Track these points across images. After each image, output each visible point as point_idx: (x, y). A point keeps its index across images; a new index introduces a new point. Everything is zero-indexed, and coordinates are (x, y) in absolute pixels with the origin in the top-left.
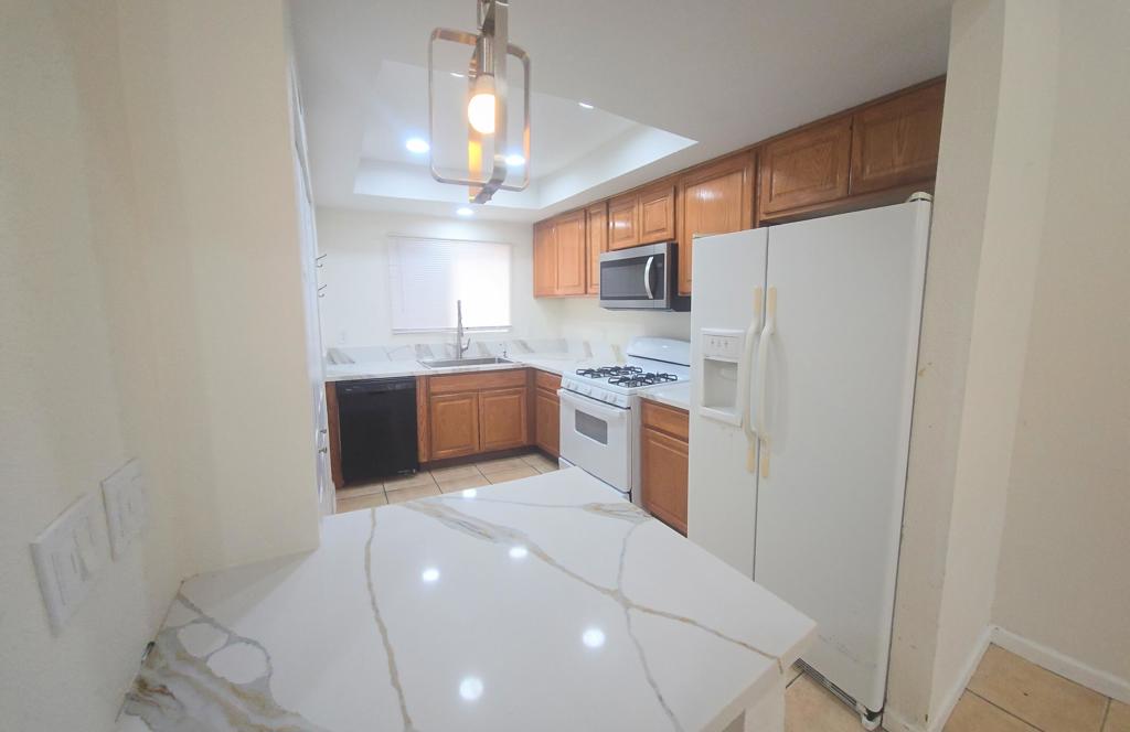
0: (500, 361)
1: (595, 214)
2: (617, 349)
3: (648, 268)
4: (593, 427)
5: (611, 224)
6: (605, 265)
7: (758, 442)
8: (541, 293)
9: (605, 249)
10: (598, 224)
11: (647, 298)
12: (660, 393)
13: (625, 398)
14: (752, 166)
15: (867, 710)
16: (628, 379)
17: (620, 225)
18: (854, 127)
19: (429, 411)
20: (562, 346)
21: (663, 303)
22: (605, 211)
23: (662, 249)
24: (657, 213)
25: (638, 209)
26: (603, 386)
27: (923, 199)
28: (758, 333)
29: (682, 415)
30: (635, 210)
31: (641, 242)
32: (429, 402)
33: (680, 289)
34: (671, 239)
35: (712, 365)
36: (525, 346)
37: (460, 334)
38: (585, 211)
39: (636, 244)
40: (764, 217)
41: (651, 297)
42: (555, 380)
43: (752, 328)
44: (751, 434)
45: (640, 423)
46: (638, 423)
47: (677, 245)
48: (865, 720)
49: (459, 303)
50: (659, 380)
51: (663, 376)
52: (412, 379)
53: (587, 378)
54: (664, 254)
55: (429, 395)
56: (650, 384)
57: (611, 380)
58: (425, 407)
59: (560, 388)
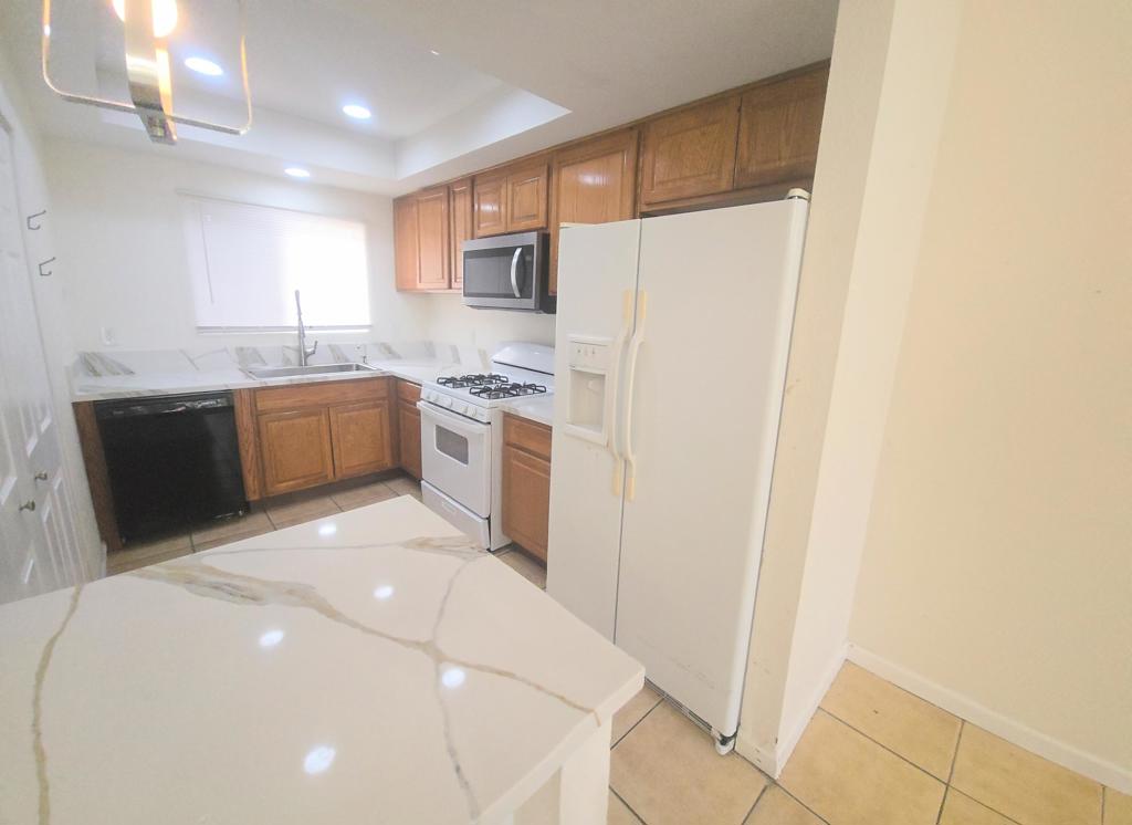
0: (358, 368)
1: (459, 193)
2: (483, 355)
3: (515, 260)
5: (476, 207)
6: (468, 255)
8: (404, 286)
9: (469, 235)
10: (462, 206)
11: (514, 296)
12: (525, 407)
13: (486, 412)
14: (633, 149)
15: (721, 735)
16: (490, 389)
17: (486, 208)
18: (743, 108)
19: (258, 433)
20: (429, 351)
21: (531, 303)
22: (469, 189)
23: (532, 239)
24: (528, 195)
25: (506, 190)
26: (463, 398)
27: (799, 197)
29: (544, 432)
30: (503, 191)
32: (257, 424)
33: (550, 287)
34: (542, 228)
35: (579, 376)
36: (389, 352)
37: (302, 335)
38: (449, 188)
40: (645, 209)
41: (518, 295)
42: (415, 390)
43: (621, 336)
45: (501, 441)
46: (499, 441)
47: (549, 235)
48: (718, 744)
49: (297, 293)
50: (525, 391)
51: (530, 386)
52: (227, 394)
53: (449, 388)
54: (533, 246)
55: (257, 415)
56: (514, 395)
57: (473, 391)
58: (252, 430)
59: (421, 400)
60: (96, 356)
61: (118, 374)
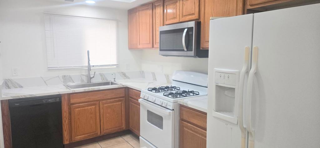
0: (112, 84)
1: (158, 6)
2: (167, 77)
3: (184, 35)
4: (156, 120)
5: (165, 11)
6: (162, 33)
7: (247, 134)
8: (132, 47)
9: (162, 24)
10: (159, 11)
11: (183, 50)
12: (189, 102)
13: (172, 104)
16: (173, 93)
17: (170, 11)
19: (70, 113)
20: (142, 74)
21: (192, 53)
22: (162, 4)
23: (192, 24)
24: (190, 5)
25: (180, 3)
26: (160, 98)
28: (247, 72)
29: (203, 115)
30: (178, 4)
31: (181, 21)
32: (70, 109)
33: (201, 46)
34: (196, 19)
35: (220, 89)
36: (124, 75)
37: (89, 69)
38: (153, 4)
39: (178, 21)
40: (249, 7)
41: (186, 50)
42: (138, 93)
43: (244, 69)
44: (243, 129)
46: (178, 118)
47: (200, 22)
49: (88, 52)
50: (189, 94)
51: (191, 92)
52: (59, 96)
53: (153, 93)
54: (193, 27)
55: (70, 105)
56: (185, 96)
57: (165, 94)
58: (68, 112)
59: (140, 98)
60: (10, 80)
61: (17, 88)
